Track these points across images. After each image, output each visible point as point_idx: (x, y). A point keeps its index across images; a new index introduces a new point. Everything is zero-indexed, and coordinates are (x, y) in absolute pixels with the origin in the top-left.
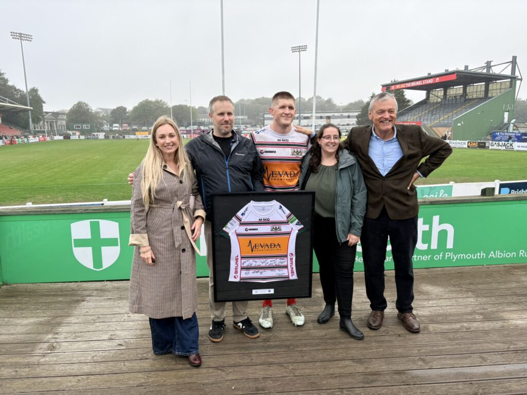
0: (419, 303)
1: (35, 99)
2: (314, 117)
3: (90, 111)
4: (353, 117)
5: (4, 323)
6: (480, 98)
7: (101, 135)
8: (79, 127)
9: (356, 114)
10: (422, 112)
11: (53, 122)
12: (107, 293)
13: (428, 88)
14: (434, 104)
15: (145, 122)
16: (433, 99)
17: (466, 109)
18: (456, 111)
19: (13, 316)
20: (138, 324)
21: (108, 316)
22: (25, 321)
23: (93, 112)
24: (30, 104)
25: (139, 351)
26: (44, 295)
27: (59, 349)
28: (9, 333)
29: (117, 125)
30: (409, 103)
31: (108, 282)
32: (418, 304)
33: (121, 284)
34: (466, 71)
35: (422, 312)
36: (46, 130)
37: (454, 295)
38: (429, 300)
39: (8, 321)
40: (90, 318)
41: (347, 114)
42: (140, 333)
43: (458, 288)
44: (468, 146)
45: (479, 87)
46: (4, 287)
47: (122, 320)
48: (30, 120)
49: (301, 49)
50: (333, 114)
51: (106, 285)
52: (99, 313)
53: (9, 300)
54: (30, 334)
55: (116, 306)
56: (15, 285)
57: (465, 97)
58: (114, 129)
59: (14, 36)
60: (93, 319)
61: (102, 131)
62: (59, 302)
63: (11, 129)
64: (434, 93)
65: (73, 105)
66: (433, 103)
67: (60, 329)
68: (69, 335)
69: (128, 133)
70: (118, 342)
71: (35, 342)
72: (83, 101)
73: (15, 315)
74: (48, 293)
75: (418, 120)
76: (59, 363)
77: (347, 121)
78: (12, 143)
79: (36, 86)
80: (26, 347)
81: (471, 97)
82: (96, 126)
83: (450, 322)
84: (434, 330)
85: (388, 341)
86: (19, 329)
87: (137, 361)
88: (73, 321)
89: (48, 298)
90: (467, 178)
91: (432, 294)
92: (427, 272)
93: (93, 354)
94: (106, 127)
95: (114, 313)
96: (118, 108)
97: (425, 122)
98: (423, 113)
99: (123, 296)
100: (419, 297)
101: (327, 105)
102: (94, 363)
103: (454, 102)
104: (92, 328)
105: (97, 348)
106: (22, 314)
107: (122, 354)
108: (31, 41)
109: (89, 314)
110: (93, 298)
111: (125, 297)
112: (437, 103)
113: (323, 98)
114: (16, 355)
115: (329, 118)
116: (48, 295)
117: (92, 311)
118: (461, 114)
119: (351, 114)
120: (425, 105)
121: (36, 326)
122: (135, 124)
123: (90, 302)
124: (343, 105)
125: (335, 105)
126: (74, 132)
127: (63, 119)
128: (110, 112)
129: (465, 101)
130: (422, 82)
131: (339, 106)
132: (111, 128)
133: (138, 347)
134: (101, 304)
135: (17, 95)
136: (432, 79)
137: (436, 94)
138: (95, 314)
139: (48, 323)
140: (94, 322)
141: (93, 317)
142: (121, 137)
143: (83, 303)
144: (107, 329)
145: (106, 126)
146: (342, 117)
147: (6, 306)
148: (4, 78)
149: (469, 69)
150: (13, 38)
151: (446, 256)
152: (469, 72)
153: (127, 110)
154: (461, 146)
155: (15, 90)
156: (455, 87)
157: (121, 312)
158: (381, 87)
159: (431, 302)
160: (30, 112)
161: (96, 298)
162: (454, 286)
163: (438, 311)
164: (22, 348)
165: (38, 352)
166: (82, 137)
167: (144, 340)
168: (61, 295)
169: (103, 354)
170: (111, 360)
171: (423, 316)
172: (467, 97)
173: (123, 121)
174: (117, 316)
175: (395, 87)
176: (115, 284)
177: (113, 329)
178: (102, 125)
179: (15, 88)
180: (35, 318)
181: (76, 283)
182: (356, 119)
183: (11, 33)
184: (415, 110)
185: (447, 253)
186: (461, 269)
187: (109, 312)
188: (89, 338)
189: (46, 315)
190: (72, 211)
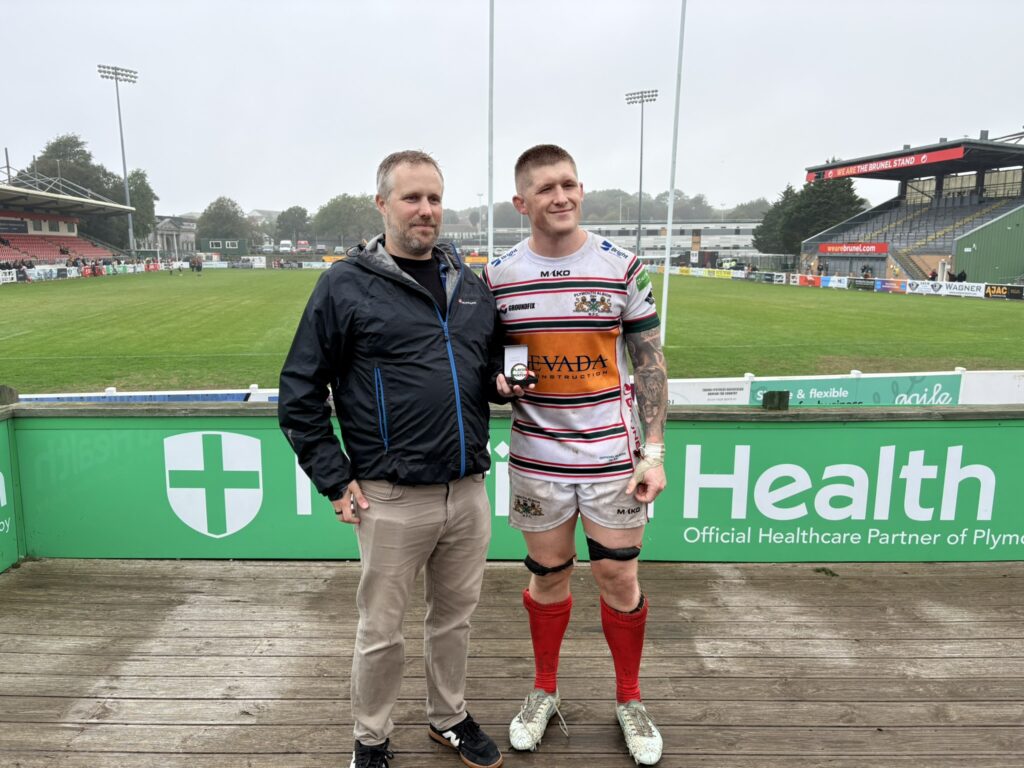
0: (919, 648)
1: (140, 192)
2: (669, 232)
3: (240, 215)
4: (746, 232)
5: (13, 646)
6: (1013, 198)
7: (259, 262)
8: (218, 245)
9: (753, 226)
10: (890, 223)
11: (172, 235)
12: (232, 588)
13: (904, 175)
14: (915, 207)
15: (340, 237)
16: (913, 197)
17: (983, 219)
18: (961, 223)
19: (34, 631)
20: (290, 665)
21: (228, 641)
22: (56, 645)
23: (246, 216)
24: (131, 201)
25: (285, 731)
26: (105, 587)
27: (116, 714)
28: (18, 670)
29: (288, 242)
30: (863, 207)
31: (236, 563)
32: (916, 650)
33: (262, 569)
34: (984, 142)
35: (928, 672)
36: (158, 250)
37: (999, 631)
38: (940, 640)
39: (23, 642)
40: (191, 644)
41: (734, 226)
42: (290, 687)
43: (1007, 613)
44: (987, 295)
45: (1010, 175)
46: (29, 563)
47: (257, 652)
48: (131, 231)
49: (644, 97)
50: (707, 225)
51: (233, 569)
52: (208, 634)
53: (31, 594)
54: (60, 674)
55: (248, 618)
56: (50, 562)
57: (981, 195)
58: (282, 249)
59: (105, 72)
60: (195, 648)
61: (261, 253)
62: (133, 604)
63: (96, 246)
64: (915, 185)
65: (208, 204)
66: (914, 205)
67: (125, 668)
68: (141, 683)
69: (308, 257)
70: (241, 705)
71: (68, 694)
72: (227, 197)
73: (37, 631)
74: (113, 582)
75: (881, 240)
76: (110, 749)
77: (733, 240)
78: (95, 272)
79: (143, 169)
80: (48, 706)
81: (992, 195)
82: (250, 244)
83: (999, 700)
84: (962, 719)
85: (854, 742)
86: (44, 663)
87: (276, 757)
88: (155, 650)
89: (111, 593)
90: (987, 359)
91: (948, 627)
92: (931, 572)
93: (185, 732)
94: (268, 246)
95: (241, 634)
96: (290, 210)
97: (896, 244)
98: (893, 225)
99: (264, 597)
100: (917, 632)
101: (694, 208)
102: (184, 756)
103: (957, 203)
104: (191, 667)
105: (195, 719)
106: (53, 626)
107: (247, 736)
108: (134, 82)
109: (189, 634)
110: (202, 597)
111: (268, 598)
112: (922, 205)
113: (686, 194)
114: (25, 726)
115: (697, 233)
116: (113, 587)
117: (197, 627)
118: (973, 228)
119: (742, 227)
120: (896, 210)
121: (78, 658)
122: (321, 241)
123: (195, 606)
124: (725, 208)
125: (710, 208)
126: (209, 254)
127: (190, 231)
128: (275, 217)
129: (980, 202)
130: (892, 164)
131: (719, 211)
132: (276, 247)
133: (283, 721)
134: (215, 611)
135: (107, 184)
136: (913, 158)
137: (920, 188)
138: (202, 634)
139: (102, 652)
140: (198, 653)
141: (195, 643)
142: (295, 265)
143: (180, 608)
144: (222, 673)
145: (267, 244)
146: (724, 232)
147: (24, 607)
148: (85, 151)
149: (990, 137)
150: (103, 77)
151: (976, 537)
152: (990, 143)
153: (308, 215)
154: (971, 293)
155: (106, 174)
156: (959, 174)
157: (256, 634)
158: (806, 173)
159: (946, 647)
160: (130, 215)
161: (209, 598)
162: (997, 609)
163: (965, 670)
164: (40, 708)
165: (73, 718)
166: (224, 265)
167: (298, 705)
168: (138, 589)
169: (207, 734)
170: (221, 749)
171: (932, 681)
172: (984, 195)
173: (300, 235)
174: (247, 641)
175: (835, 173)
176: (251, 568)
177: (236, 673)
178: (260, 241)
179: (105, 171)
180: (77, 639)
181: (173, 562)
182: (752, 237)
183: (99, 66)
184: (874, 220)
185: (976, 531)
186: (1010, 567)
187: (231, 630)
188: (182, 693)
189: (101, 632)
190: (167, 411)
